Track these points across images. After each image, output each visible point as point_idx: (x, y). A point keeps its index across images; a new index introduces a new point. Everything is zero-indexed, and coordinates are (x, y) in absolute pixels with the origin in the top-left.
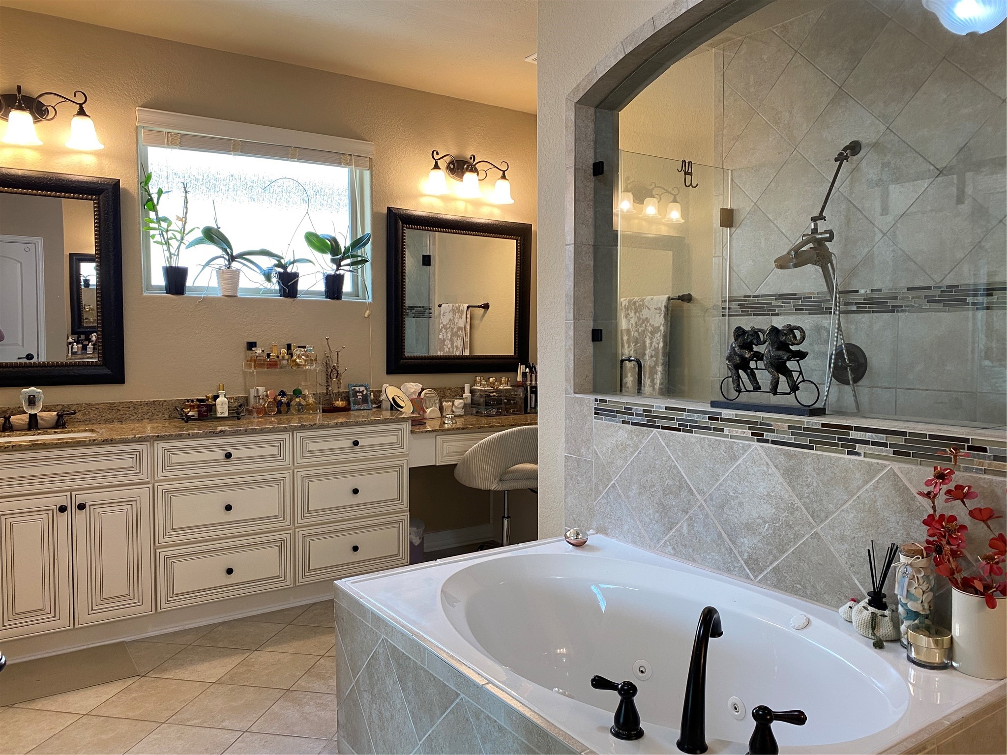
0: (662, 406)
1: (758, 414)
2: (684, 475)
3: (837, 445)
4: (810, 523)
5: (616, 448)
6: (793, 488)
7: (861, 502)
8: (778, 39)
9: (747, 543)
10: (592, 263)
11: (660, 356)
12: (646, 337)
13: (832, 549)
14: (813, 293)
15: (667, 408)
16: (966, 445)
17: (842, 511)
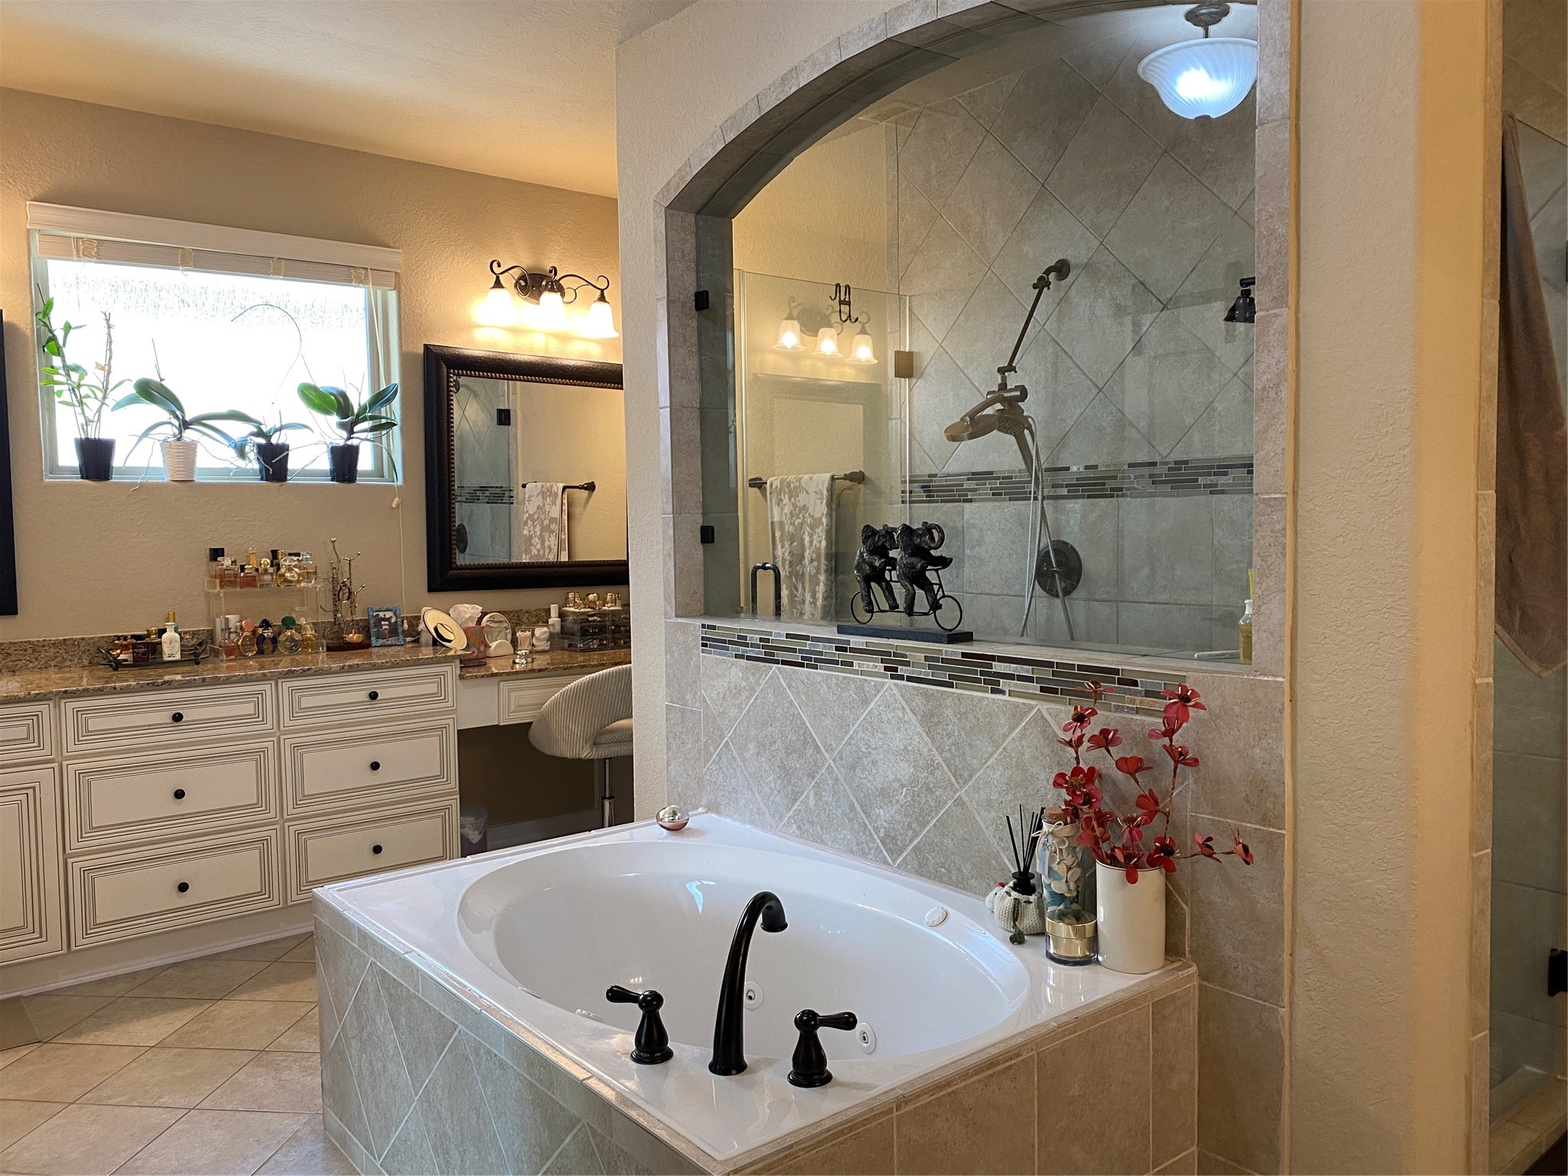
0: (782, 632)
1: (891, 641)
2: (809, 726)
3: (978, 681)
4: (953, 785)
5: (728, 692)
6: (932, 739)
7: (1008, 755)
8: (965, 112)
9: (883, 814)
10: (698, 433)
11: (823, 561)
12: (804, 533)
13: (978, 818)
14: (1014, 471)
15: (788, 636)
16: (1117, 677)
17: (988, 767)
